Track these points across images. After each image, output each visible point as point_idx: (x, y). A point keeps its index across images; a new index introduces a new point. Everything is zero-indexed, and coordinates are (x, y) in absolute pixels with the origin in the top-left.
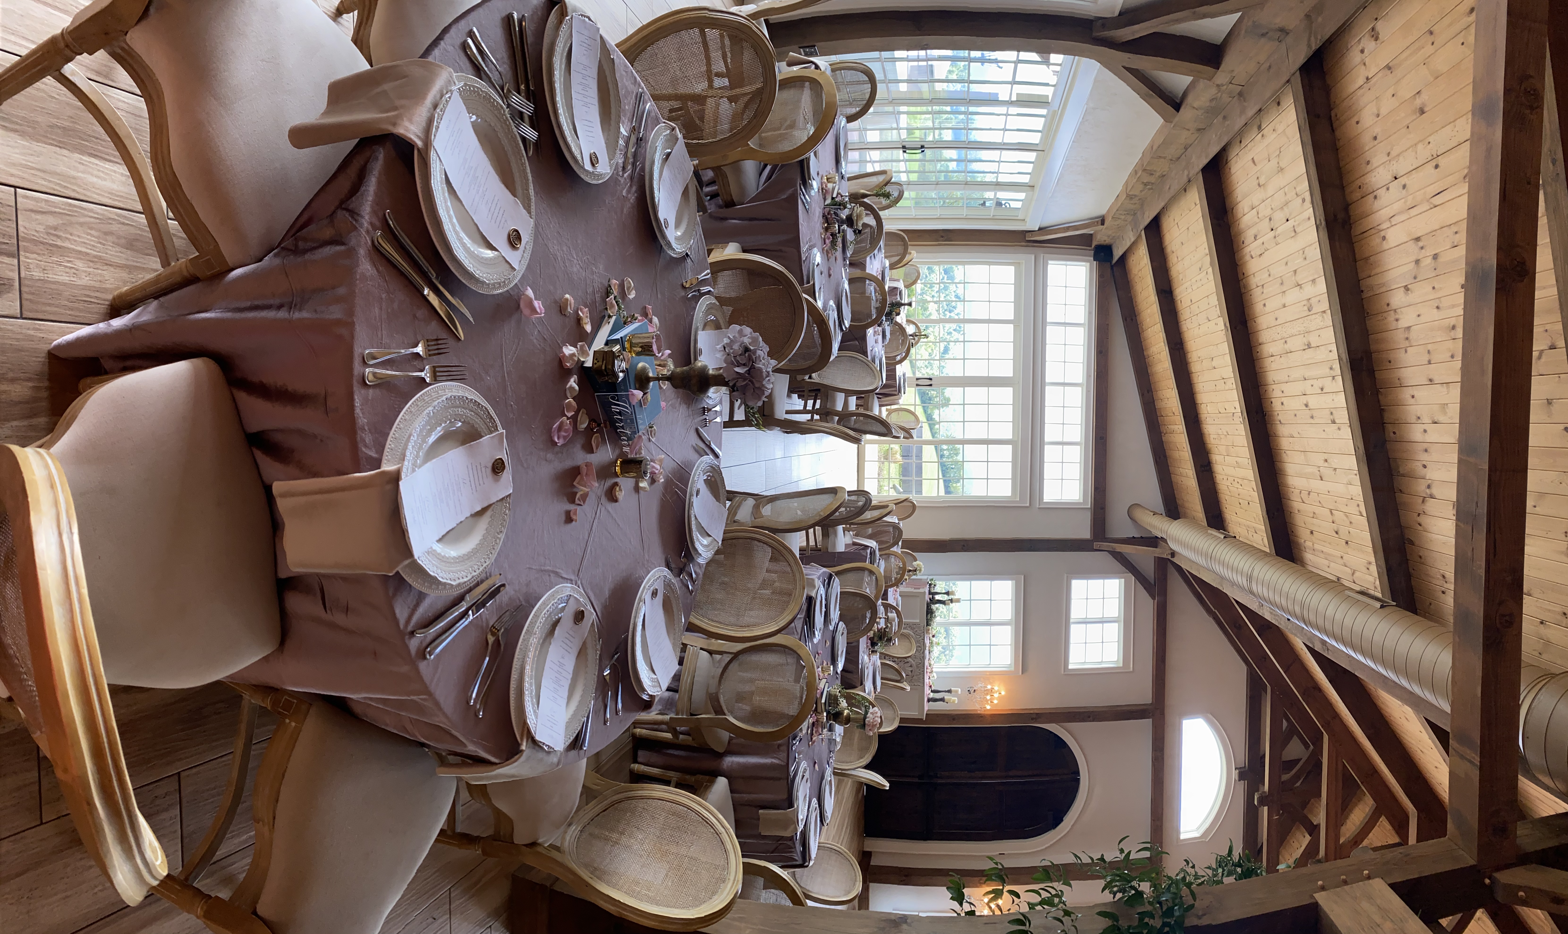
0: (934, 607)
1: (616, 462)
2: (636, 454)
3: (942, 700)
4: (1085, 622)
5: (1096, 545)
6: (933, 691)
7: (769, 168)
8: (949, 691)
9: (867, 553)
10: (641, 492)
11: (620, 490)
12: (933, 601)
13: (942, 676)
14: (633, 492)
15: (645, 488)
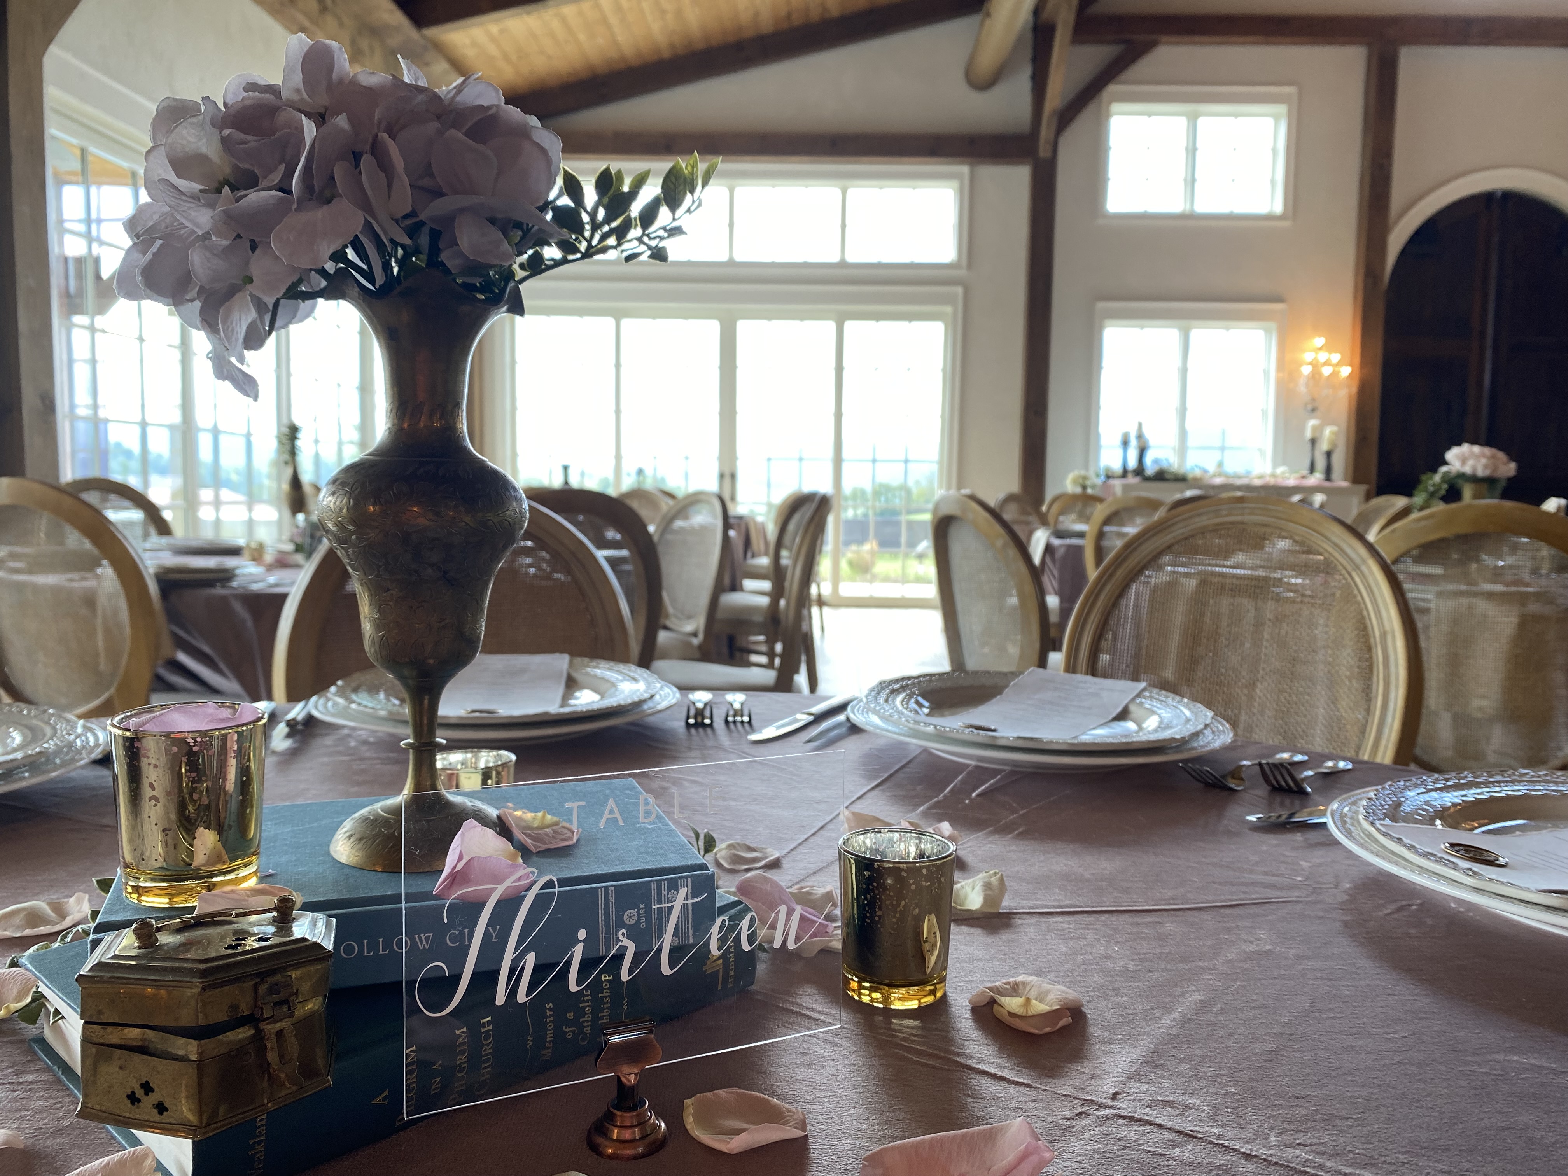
0: (1150, 468)
1: (866, 1010)
2: (830, 918)
3: (1329, 454)
4: (1191, 182)
5: (1044, 151)
6: (1312, 469)
7: (183, 658)
8: (1313, 441)
9: (1061, 546)
10: (1007, 904)
11: (1015, 989)
12: (1139, 471)
13: (1281, 455)
14: (1005, 936)
15: (987, 886)
